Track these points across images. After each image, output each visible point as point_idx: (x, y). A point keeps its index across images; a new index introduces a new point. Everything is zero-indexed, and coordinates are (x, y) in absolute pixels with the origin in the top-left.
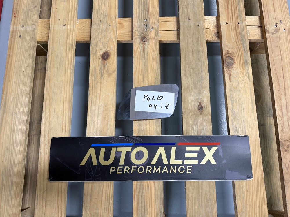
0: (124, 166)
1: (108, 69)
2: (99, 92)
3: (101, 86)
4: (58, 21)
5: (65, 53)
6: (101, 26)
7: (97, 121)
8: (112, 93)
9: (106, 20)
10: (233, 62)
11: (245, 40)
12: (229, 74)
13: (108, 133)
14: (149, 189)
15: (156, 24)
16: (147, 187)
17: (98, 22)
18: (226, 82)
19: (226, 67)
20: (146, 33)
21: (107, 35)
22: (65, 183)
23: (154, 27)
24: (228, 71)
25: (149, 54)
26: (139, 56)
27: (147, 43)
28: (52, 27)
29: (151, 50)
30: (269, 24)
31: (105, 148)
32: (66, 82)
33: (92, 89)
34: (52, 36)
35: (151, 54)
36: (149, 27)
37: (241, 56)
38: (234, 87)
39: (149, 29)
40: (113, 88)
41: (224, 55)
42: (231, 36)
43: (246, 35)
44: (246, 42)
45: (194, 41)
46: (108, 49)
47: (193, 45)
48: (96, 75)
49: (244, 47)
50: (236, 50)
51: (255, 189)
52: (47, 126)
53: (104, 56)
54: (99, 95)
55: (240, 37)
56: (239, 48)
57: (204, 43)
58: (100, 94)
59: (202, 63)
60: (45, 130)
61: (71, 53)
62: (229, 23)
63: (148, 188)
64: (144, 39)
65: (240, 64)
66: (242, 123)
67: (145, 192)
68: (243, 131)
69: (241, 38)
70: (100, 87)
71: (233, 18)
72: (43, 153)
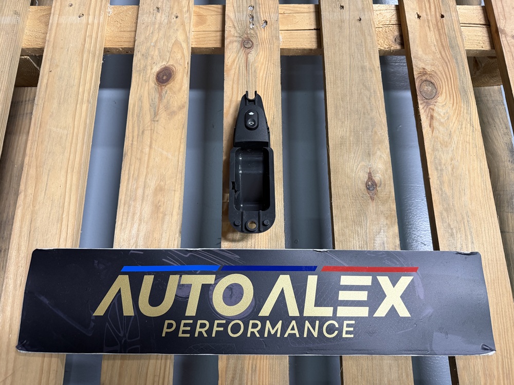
0: (195, 319)
1: (168, 102)
2: (147, 150)
3: (151, 138)
4: (67, 8)
5: (78, 70)
6: (158, 18)
7: (141, 214)
8: (177, 153)
9: (168, 6)
10: (436, 93)
11: (459, 49)
12: (429, 115)
13: (163, 240)
14: (258, 372)
15: (272, 15)
16: (252, 368)
17: (152, 10)
18: (424, 131)
19: (422, 102)
20: (252, 32)
21: (170, 36)
22: (58, 357)
23: (268, 20)
24: (428, 109)
25: (258, 72)
26: (236, 76)
27: (253, 52)
28: (54, 19)
29: (262, 64)
30: (506, 19)
31: (153, 276)
32: (76, 130)
33: (132, 144)
34: (53, 35)
35: (261, 74)
36: (258, 20)
37: (452, 79)
38: (441, 143)
39: (258, 25)
40: (179, 143)
41: (415, 77)
42: (429, 40)
43: (460, 39)
44: (460, 52)
45: (353, 48)
46: (171, 63)
47: (351, 56)
48: (141, 115)
49: (457, 63)
50: (441, 68)
51: (503, 371)
52: (28, 223)
53: (161, 77)
54: (147, 156)
55: (448, 43)
56: (446, 63)
57: (374, 54)
58: (149, 155)
59: (371, 93)
60: (21, 232)
61: (92, 69)
62: (423, 15)
63: (254, 370)
64: (248, 43)
65: (452, 96)
66: (463, 218)
67: (247, 379)
68: (466, 235)
69: (450, 44)
70: (149, 140)
71: (430, 7)
72: (11, 286)
